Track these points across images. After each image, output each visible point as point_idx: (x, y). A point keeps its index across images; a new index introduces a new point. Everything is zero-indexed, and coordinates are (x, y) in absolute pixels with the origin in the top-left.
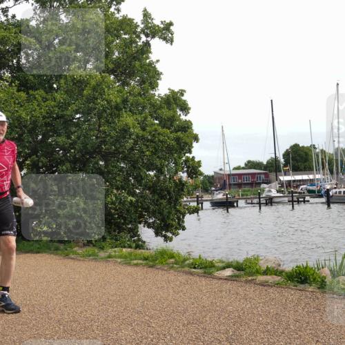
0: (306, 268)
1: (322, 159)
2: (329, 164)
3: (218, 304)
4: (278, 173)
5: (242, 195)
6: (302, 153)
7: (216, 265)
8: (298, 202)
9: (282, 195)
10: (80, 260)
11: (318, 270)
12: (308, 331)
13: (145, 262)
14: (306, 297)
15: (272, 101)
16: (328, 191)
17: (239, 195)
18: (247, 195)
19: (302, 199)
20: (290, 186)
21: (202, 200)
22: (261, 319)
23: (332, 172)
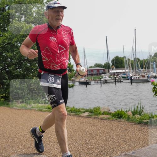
0: (121, 111)
1: (129, 63)
2: (132, 65)
3: (82, 128)
4: (109, 69)
5: (93, 79)
6: (119, 60)
7: (81, 111)
8: (118, 82)
9: (111, 79)
10: (18, 109)
11: (127, 112)
12: (122, 140)
13: (48, 110)
14: (121, 124)
15: (106, 37)
16: (131, 77)
17: (92, 79)
18: (95, 79)
19: (120, 81)
20: (114, 75)
21: (75, 82)
22: (101, 134)
23: (133, 69)
